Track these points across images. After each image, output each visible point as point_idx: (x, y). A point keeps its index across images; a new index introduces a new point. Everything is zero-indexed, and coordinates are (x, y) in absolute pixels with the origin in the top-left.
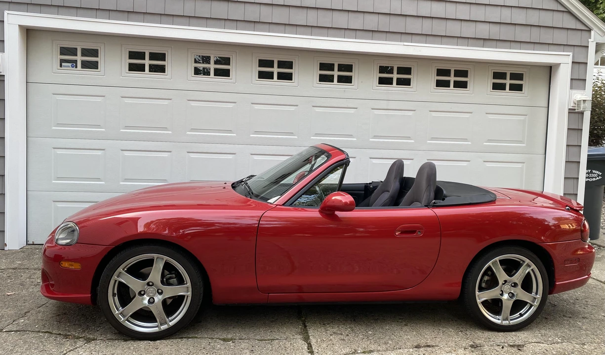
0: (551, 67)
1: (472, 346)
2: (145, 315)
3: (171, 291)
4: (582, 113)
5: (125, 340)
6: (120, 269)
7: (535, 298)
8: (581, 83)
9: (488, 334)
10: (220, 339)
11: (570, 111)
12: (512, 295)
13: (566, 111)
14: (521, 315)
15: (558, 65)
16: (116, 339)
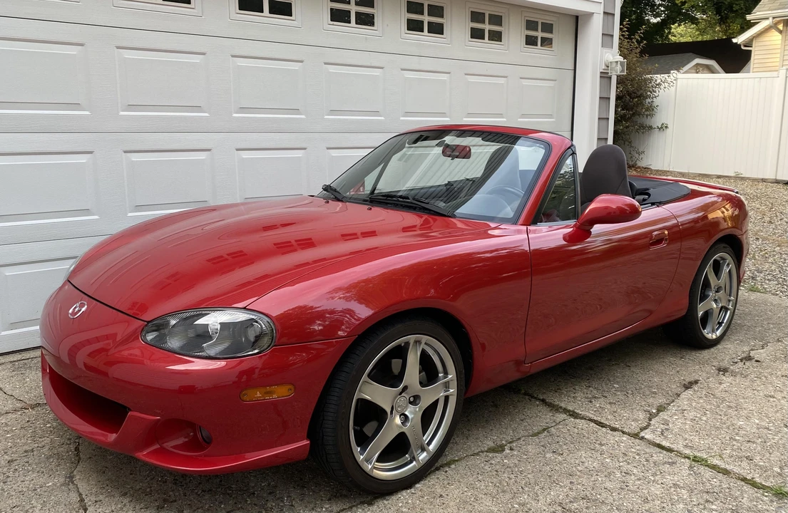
0: (577, 17)
1: (719, 370)
2: (399, 448)
3: (431, 395)
4: (610, 78)
5: (370, 504)
6: (365, 377)
7: (729, 301)
8: (609, 38)
9: (705, 354)
10: (487, 452)
11: (602, 75)
12: (716, 301)
13: (599, 75)
14: (720, 324)
15: (590, 15)
16: (351, 507)
